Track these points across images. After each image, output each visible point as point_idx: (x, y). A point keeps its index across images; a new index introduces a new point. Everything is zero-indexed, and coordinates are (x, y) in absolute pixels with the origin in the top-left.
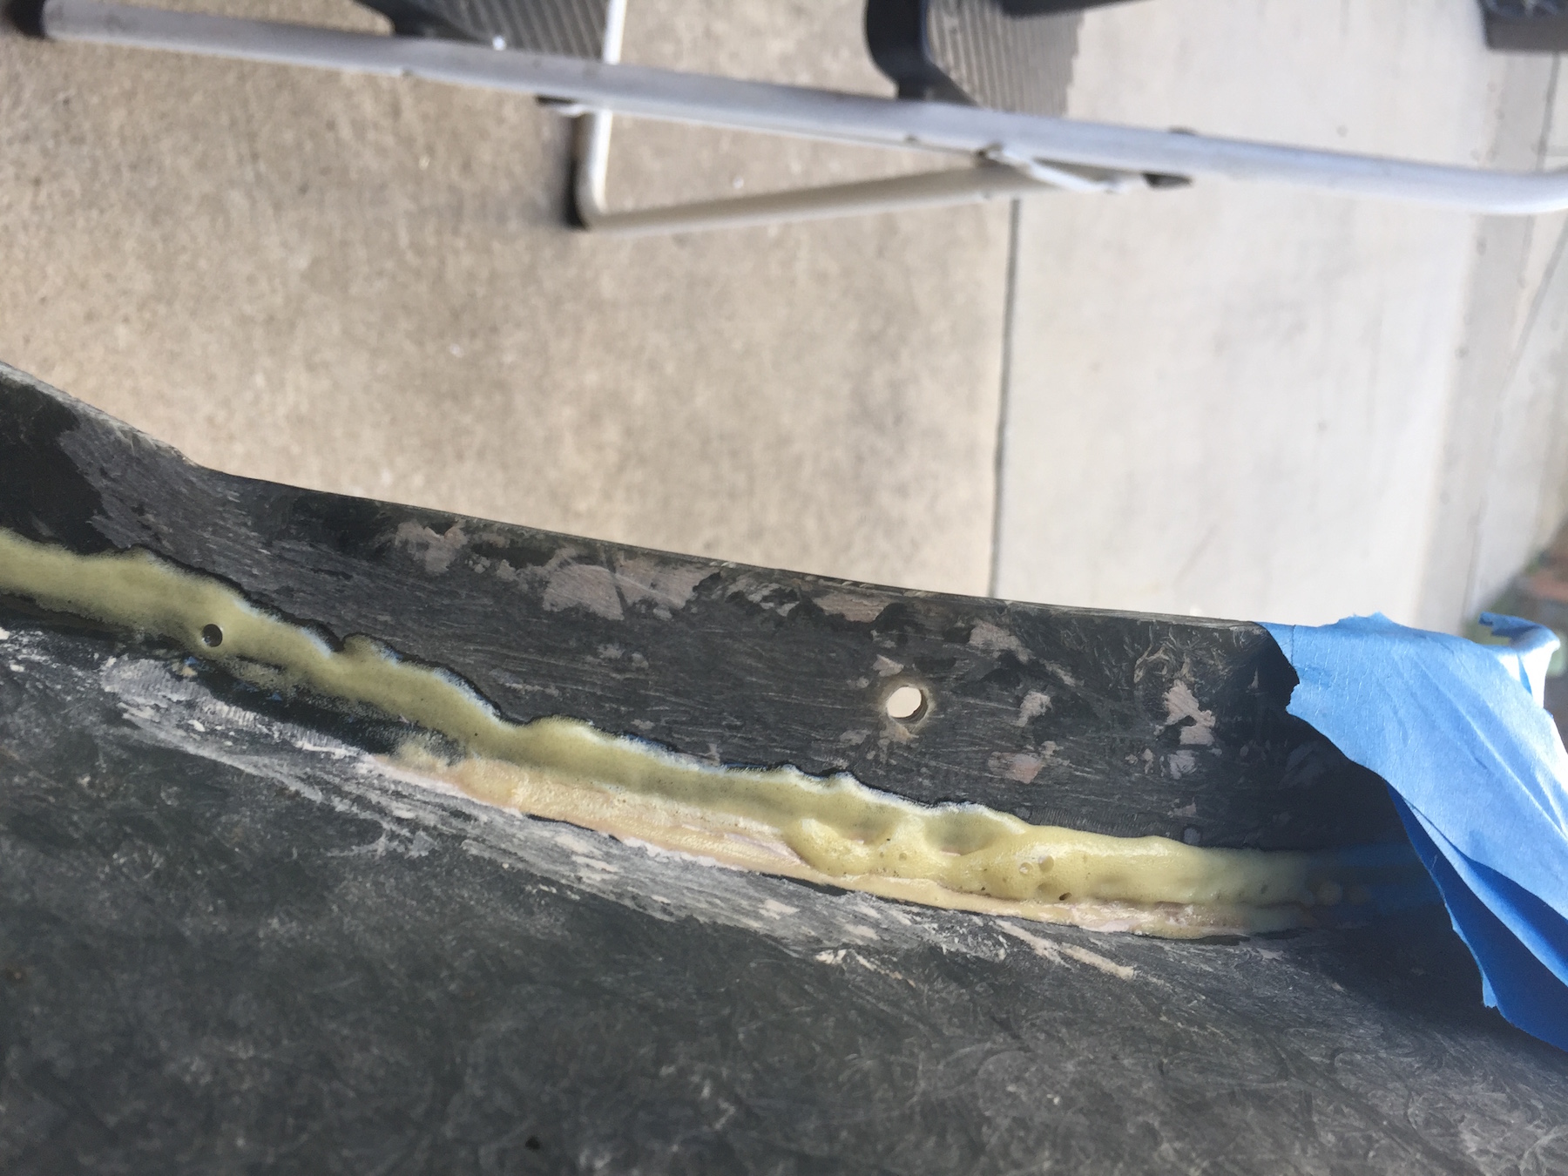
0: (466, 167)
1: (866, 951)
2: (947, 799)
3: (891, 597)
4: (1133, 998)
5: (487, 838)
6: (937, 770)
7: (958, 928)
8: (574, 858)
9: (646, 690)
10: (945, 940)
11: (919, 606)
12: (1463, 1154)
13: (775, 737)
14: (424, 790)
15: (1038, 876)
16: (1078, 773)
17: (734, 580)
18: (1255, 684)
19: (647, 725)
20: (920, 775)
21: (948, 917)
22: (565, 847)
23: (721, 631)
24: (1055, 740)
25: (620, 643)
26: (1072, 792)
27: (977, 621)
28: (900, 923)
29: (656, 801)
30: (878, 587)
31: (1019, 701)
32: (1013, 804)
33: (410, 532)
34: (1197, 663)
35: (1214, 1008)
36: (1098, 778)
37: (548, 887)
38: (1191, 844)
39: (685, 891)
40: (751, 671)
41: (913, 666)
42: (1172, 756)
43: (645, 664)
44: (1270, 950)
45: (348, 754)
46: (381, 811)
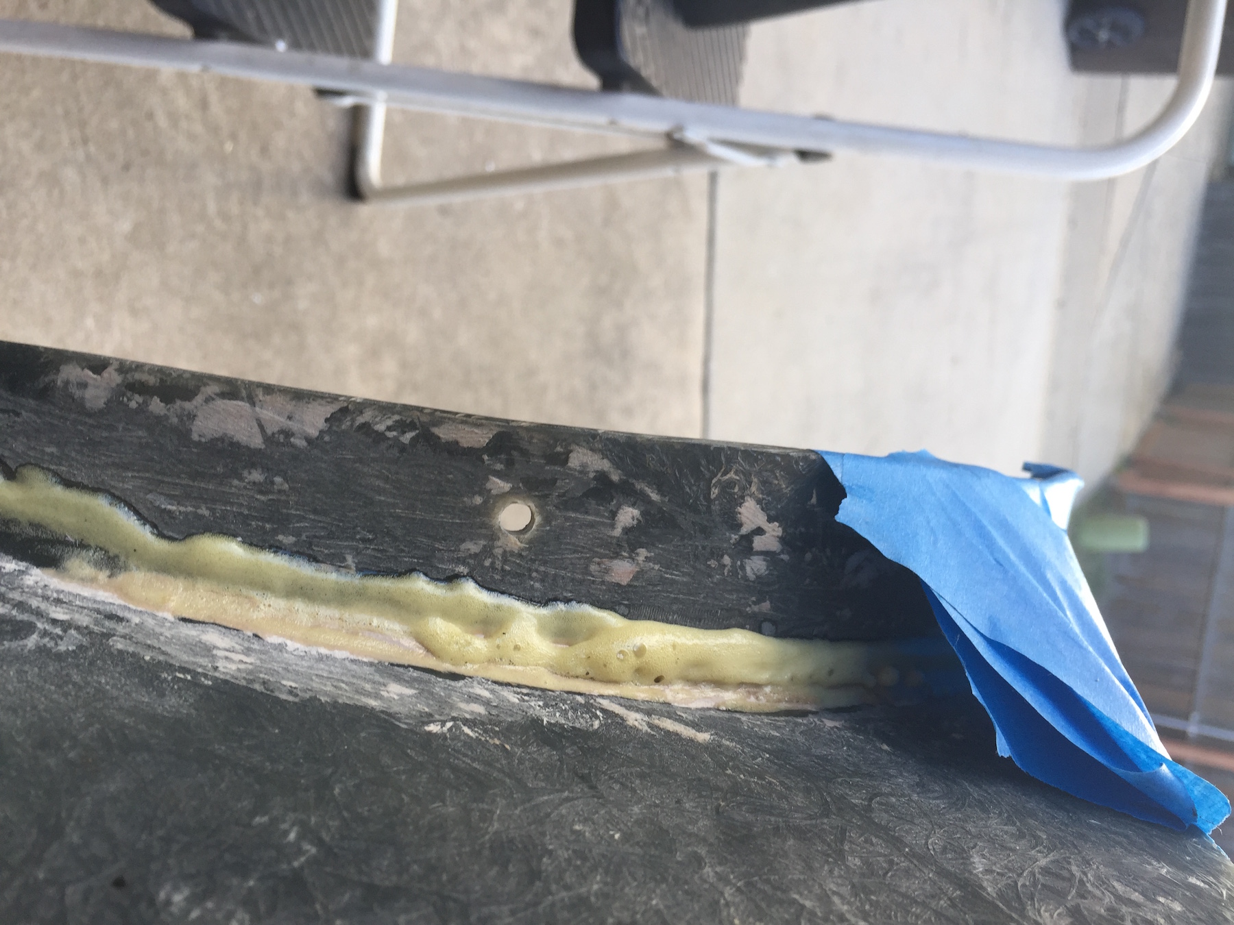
0: (264, 150)
1: (470, 723)
2: (556, 599)
3: (499, 426)
4: (707, 757)
5: (135, 636)
6: (546, 574)
7: (561, 705)
8: (215, 652)
9: (288, 509)
10: (547, 714)
11: (523, 434)
12: (971, 873)
13: (403, 547)
14: (85, 598)
15: (633, 661)
16: (668, 576)
17: (361, 413)
18: (814, 500)
19: (288, 540)
20: (531, 578)
21: (554, 696)
22: (207, 643)
23: (352, 457)
24: (646, 548)
25: (263, 468)
26: (663, 591)
27: (573, 447)
28: (509, 701)
29: (299, 605)
30: (487, 418)
31: (613, 515)
32: (613, 602)
33: (70, 373)
34: (764, 483)
35: (775, 764)
36: (685, 580)
37: (184, 674)
38: (768, 635)
39: (314, 678)
40: (380, 491)
41: (521, 485)
42: (747, 560)
43: (286, 486)
44: (832, 720)
45: (17, 568)
46: (39, 613)
